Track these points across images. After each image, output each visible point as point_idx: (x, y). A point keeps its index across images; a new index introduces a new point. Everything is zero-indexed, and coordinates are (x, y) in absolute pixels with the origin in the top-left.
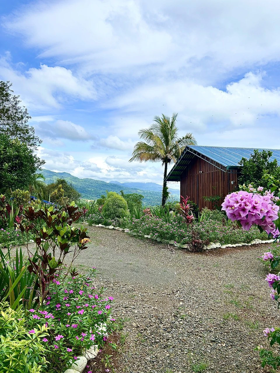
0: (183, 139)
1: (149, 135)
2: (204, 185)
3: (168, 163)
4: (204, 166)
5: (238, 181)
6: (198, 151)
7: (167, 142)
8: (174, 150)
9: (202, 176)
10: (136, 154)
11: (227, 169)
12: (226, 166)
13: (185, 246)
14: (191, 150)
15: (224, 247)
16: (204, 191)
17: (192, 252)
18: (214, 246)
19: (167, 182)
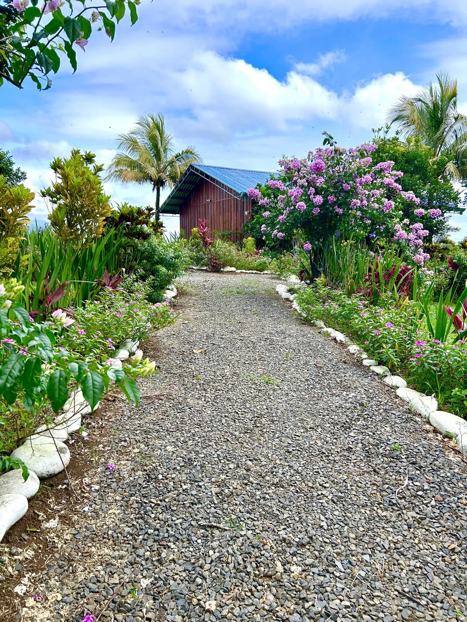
0: (182, 154)
1: (131, 145)
2: (213, 217)
3: (161, 188)
4: (213, 193)
5: (252, 210)
6: (206, 172)
7: (158, 156)
8: (169, 168)
9: (210, 206)
10: (112, 172)
11: (241, 196)
12: (240, 192)
13: (205, 268)
14: (197, 170)
15: (238, 271)
16: (213, 225)
17: (211, 272)
18: (228, 269)
19: (161, 214)
